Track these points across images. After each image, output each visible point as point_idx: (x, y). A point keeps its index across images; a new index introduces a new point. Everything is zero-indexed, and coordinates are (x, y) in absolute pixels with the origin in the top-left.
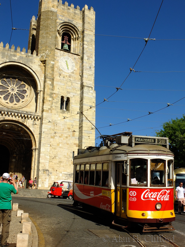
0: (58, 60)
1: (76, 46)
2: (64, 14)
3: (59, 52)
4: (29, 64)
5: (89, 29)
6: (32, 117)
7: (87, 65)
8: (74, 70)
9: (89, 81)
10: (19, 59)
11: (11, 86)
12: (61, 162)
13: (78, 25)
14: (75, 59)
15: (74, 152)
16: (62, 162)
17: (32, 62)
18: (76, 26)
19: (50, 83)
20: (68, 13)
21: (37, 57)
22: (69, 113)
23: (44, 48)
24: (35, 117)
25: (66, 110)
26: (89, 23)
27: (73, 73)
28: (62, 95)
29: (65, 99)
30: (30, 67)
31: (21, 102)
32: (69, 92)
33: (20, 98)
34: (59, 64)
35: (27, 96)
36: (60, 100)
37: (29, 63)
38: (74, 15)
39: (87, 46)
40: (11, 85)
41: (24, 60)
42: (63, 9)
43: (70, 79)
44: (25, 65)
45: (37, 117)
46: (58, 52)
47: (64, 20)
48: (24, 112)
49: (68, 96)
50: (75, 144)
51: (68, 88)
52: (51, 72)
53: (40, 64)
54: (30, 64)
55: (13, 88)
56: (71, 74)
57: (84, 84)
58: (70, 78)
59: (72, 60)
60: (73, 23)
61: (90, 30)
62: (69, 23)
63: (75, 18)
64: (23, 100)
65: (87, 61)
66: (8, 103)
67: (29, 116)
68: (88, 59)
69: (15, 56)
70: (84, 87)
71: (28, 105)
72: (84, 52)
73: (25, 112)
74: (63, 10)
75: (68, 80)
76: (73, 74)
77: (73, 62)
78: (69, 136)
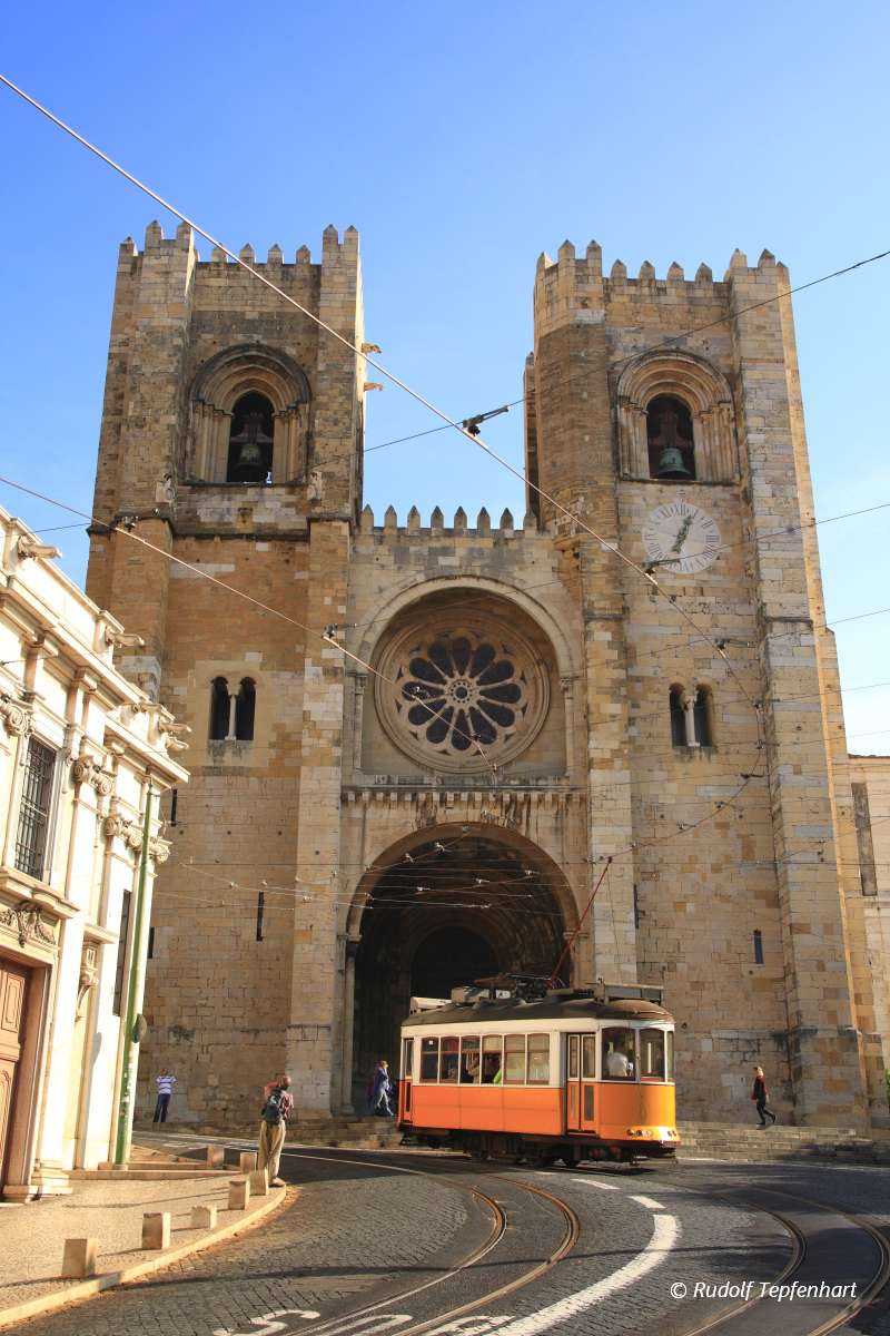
0: (638, 528)
1: (717, 443)
2: (641, 318)
3: (637, 492)
4: (510, 575)
5: (767, 357)
6: (548, 797)
7: (775, 520)
8: (718, 558)
9: (789, 594)
10: (465, 562)
11: (454, 680)
12: (703, 984)
13: (711, 349)
14: (715, 505)
15: (757, 933)
16: (707, 985)
17: (523, 562)
18: (705, 354)
19: (608, 636)
20: (662, 310)
21: (540, 536)
22: (714, 757)
23: (565, 493)
24: (561, 796)
25: (698, 745)
26: (760, 328)
27: (711, 570)
28: (675, 679)
29: (690, 698)
30: (518, 585)
31: (499, 740)
32: (701, 662)
33: (494, 724)
34: (646, 544)
35: (524, 710)
36: (667, 704)
37: (510, 569)
38: (689, 312)
39: (762, 437)
40: (452, 676)
41: (487, 561)
42: (634, 298)
43: (701, 599)
44: (497, 581)
45: (568, 798)
46: (633, 492)
47: (645, 347)
48: (512, 782)
49: (701, 680)
50: (760, 895)
51: (697, 641)
52: (608, 590)
53: (556, 564)
54: (515, 574)
55: (462, 685)
56: (706, 577)
57: (771, 612)
58: (702, 594)
59: (702, 513)
60: (691, 348)
61: (769, 361)
62: (668, 352)
63: (697, 321)
64: (510, 730)
65: (771, 502)
66: (448, 754)
67: (534, 796)
68: (773, 495)
69: (446, 551)
70: (772, 627)
71: (532, 749)
72: (754, 465)
73: (516, 782)
74: (636, 303)
75: (694, 608)
76: (713, 577)
77: (710, 523)
78: (728, 859)
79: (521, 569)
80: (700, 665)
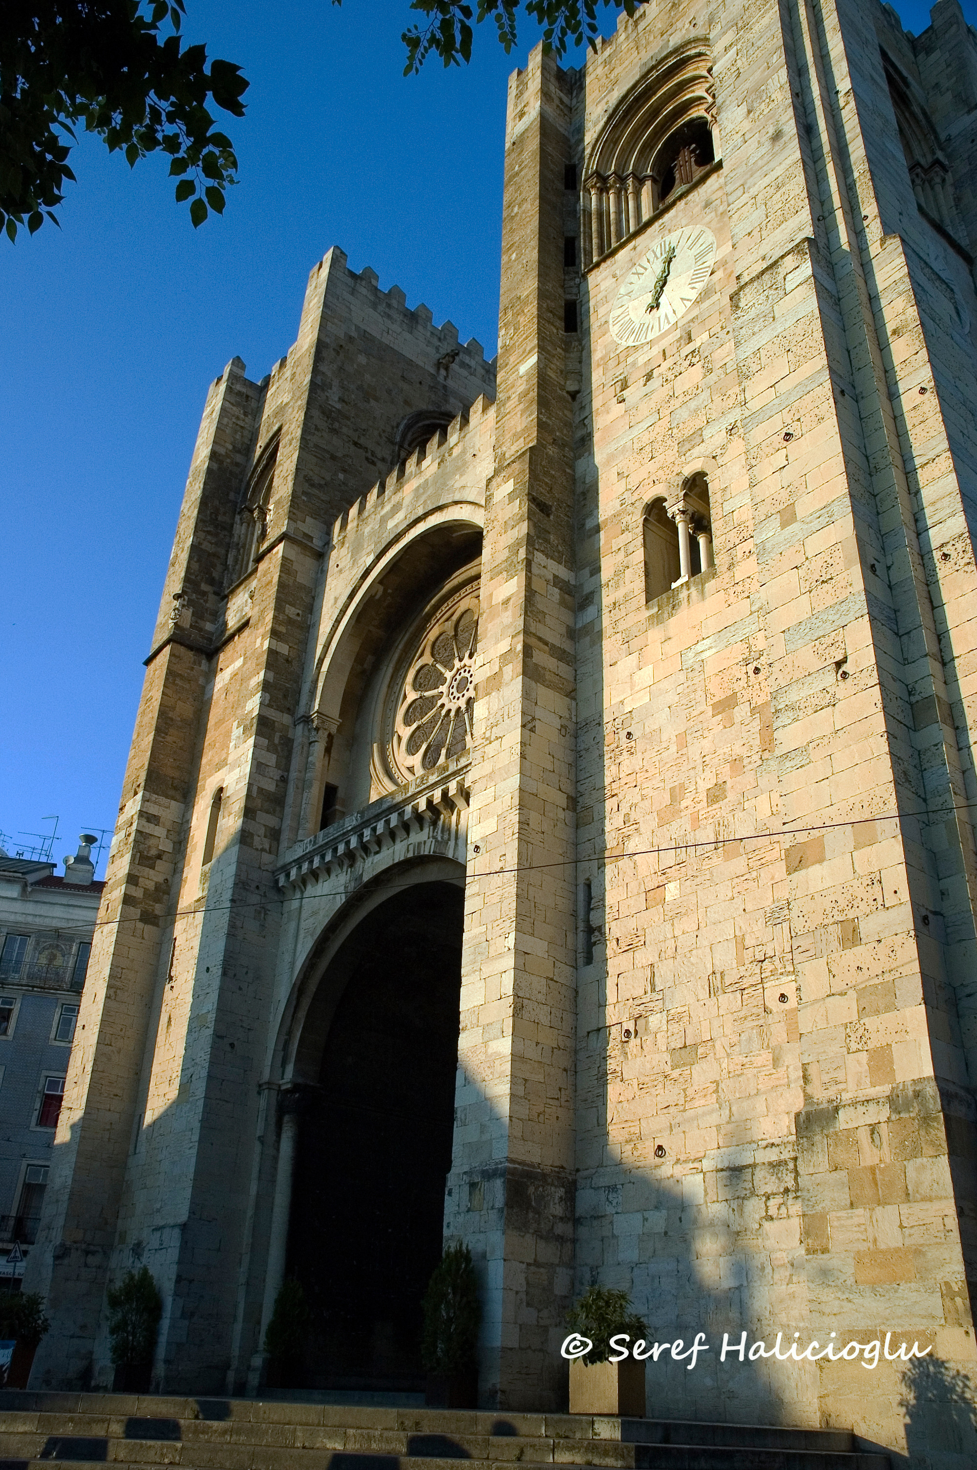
4: (450, 490)
8: (712, 274)
10: (410, 508)
11: (453, 672)
12: (695, 1047)
14: (707, 204)
16: (700, 1050)
17: (464, 464)
22: (710, 586)
25: (685, 580)
28: (648, 496)
29: (677, 506)
32: (690, 441)
34: (614, 330)
37: (451, 483)
40: (452, 668)
44: (440, 508)
49: (688, 471)
51: (683, 414)
56: (695, 312)
58: (690, 341)
59: (688, 230)
75: (678, 369)
76: (704, 306)
77: (698, 237)
78: (736, 763)
79: (461, 475)
80: (687, 446)
